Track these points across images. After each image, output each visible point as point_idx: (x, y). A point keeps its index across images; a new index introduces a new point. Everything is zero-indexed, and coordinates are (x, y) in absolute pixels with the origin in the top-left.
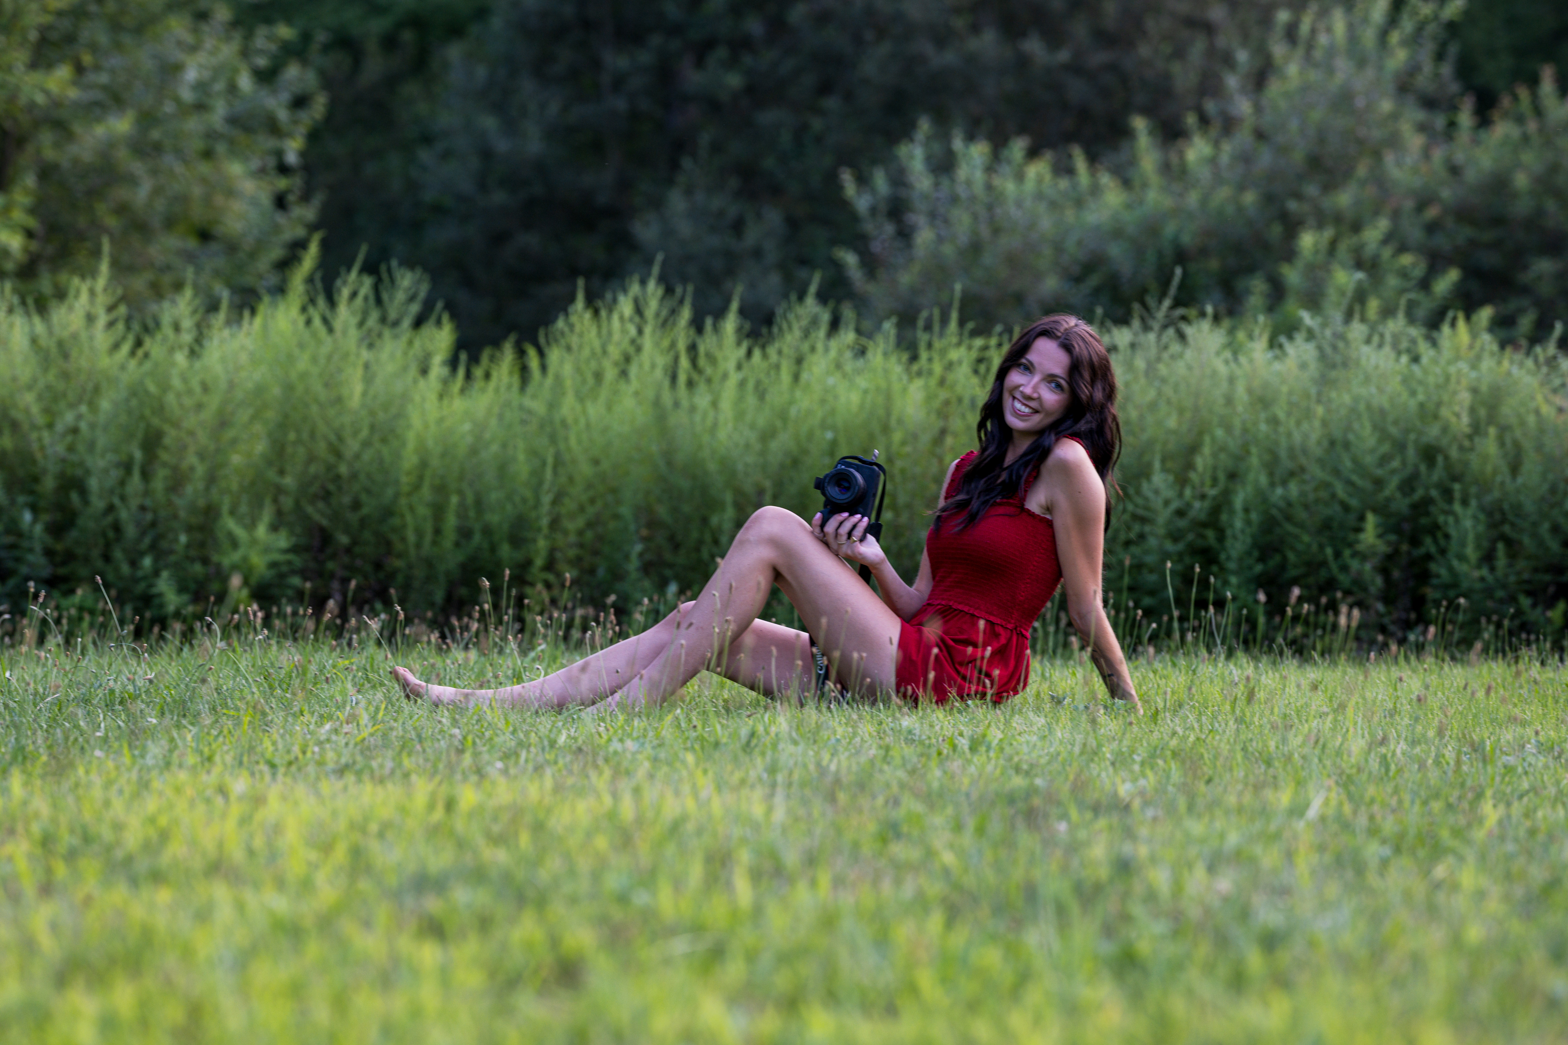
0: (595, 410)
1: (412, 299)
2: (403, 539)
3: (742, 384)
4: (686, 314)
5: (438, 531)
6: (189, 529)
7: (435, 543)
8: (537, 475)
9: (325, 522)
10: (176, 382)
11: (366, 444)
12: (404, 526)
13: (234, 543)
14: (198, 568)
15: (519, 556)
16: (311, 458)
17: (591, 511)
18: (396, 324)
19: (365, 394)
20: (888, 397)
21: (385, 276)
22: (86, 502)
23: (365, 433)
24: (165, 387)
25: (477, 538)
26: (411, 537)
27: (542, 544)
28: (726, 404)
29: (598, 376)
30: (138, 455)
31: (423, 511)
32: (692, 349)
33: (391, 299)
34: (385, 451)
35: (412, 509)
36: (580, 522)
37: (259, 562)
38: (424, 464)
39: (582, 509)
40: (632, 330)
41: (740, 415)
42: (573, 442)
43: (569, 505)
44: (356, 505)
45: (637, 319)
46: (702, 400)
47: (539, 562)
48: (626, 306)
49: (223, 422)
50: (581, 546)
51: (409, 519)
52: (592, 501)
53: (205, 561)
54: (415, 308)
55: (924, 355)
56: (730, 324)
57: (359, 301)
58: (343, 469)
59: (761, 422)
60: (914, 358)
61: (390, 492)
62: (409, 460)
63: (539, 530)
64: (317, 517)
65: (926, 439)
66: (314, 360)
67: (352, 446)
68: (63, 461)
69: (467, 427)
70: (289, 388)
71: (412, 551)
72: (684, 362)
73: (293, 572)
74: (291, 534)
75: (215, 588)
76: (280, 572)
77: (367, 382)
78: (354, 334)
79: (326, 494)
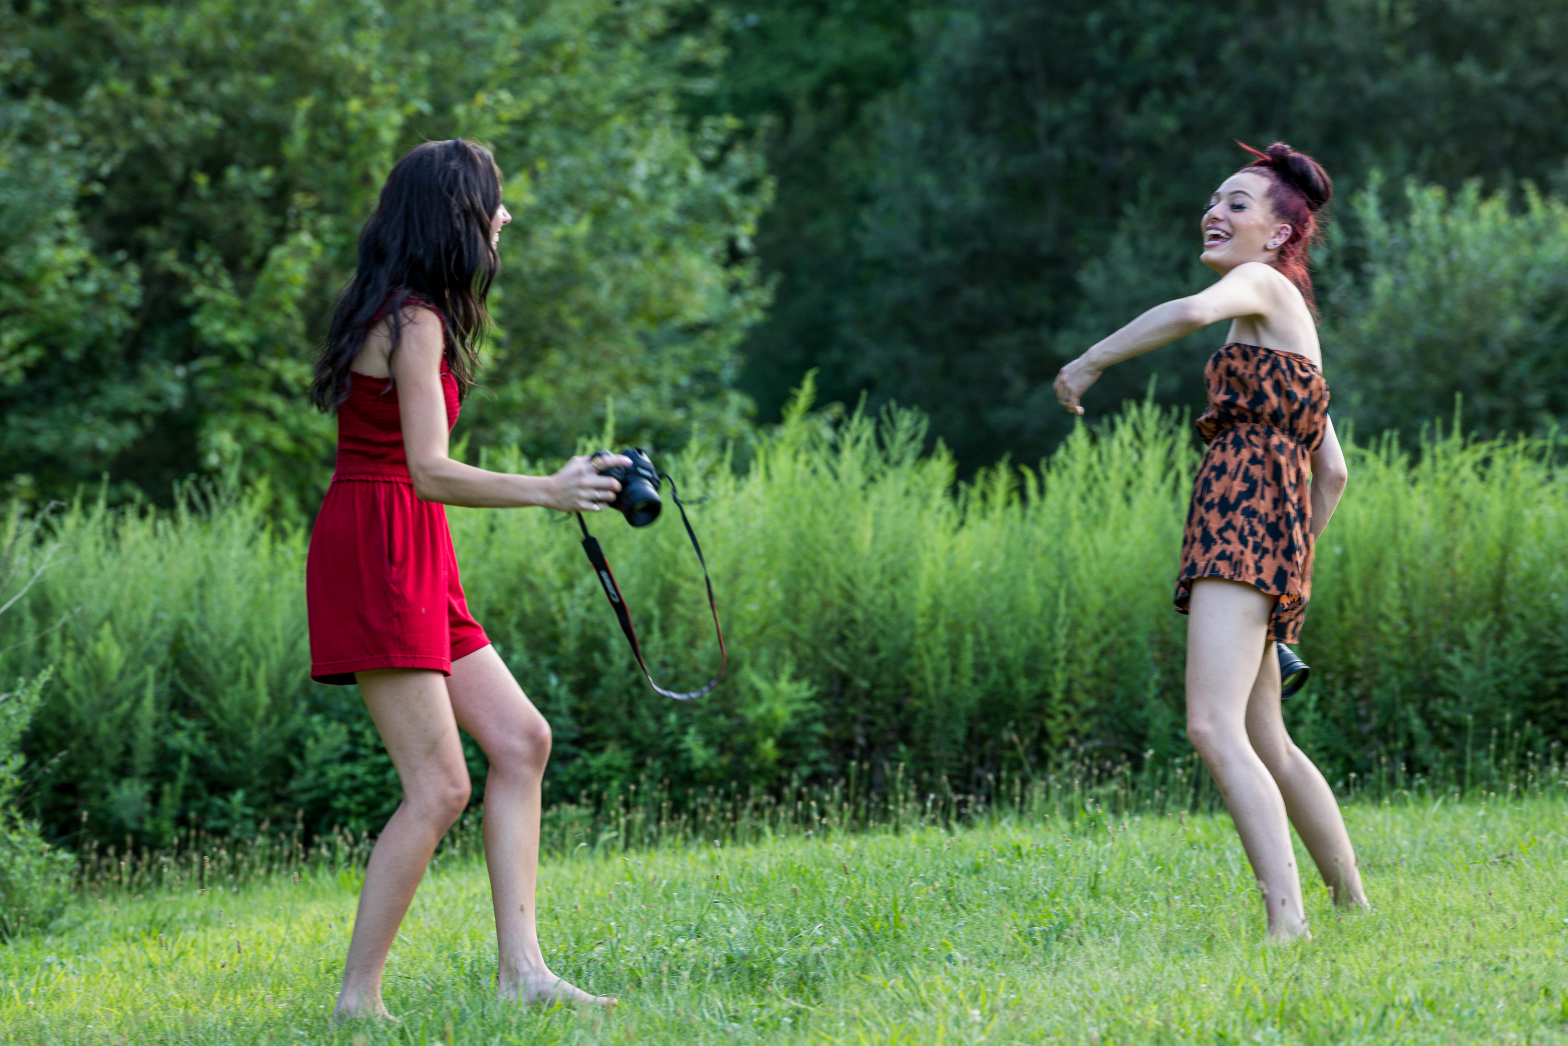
0: (1103, 539)
1: (913, 438)
2: (922, 680)
4: (1185, 434)
5: (954, 670)
7: (953, 682)
8: (1051, 605)
9: (843, 668)
11: (880, 587)
12: (922, 666)
13: (757, 696)
14: (722, 720)
15: (1036, 688)
16: (826, 604)
17: (1106, 640)
18: (898, 463)
19: (875, 539)
20: (1395, 508)
21: (885, 417)
22: (609, 662)
23: (876, 578)
25: (994, 674)
26: (930, 678)
27: (1060, 676)
29: (1101, 502)
30: (656, 612)
31: (940, 651)
33: (892, 439)
34: (898, 594)
35: (929, 650)
36: (1095, 649)
37: (783, 714)
38: (937, 605)
39: (1096, 639)
40: (1133, 456)
42: (1083, 572)
43: (1084, 636)
44: (874, 650)
45: (1137, 444)
47: (1058, 696)
48: (1125, 432)
49: (736, 575)
50: (1097, 674)
51: (926, 659)
52: (1106, 632)
53: (729, 714)
54: (917, 445)
55: (1426, 463)
57: (862, 445)
58: (859, 615)
60: (1414, 462)
61: (906, 634)
62: (923, 601)
63: (1055, 662)
64: (836, 663)
65: (1436, 551)
67: (865, 592)
68: (584, 621)
69: (977, 565)
70: (799, 537)
71: (932, 691)
73: (816, 719)
74: (813, 683)
75: (740, 739)
76: (804, 721)
77: (877, 527)
78: (859, 479)
79: (842, 640)
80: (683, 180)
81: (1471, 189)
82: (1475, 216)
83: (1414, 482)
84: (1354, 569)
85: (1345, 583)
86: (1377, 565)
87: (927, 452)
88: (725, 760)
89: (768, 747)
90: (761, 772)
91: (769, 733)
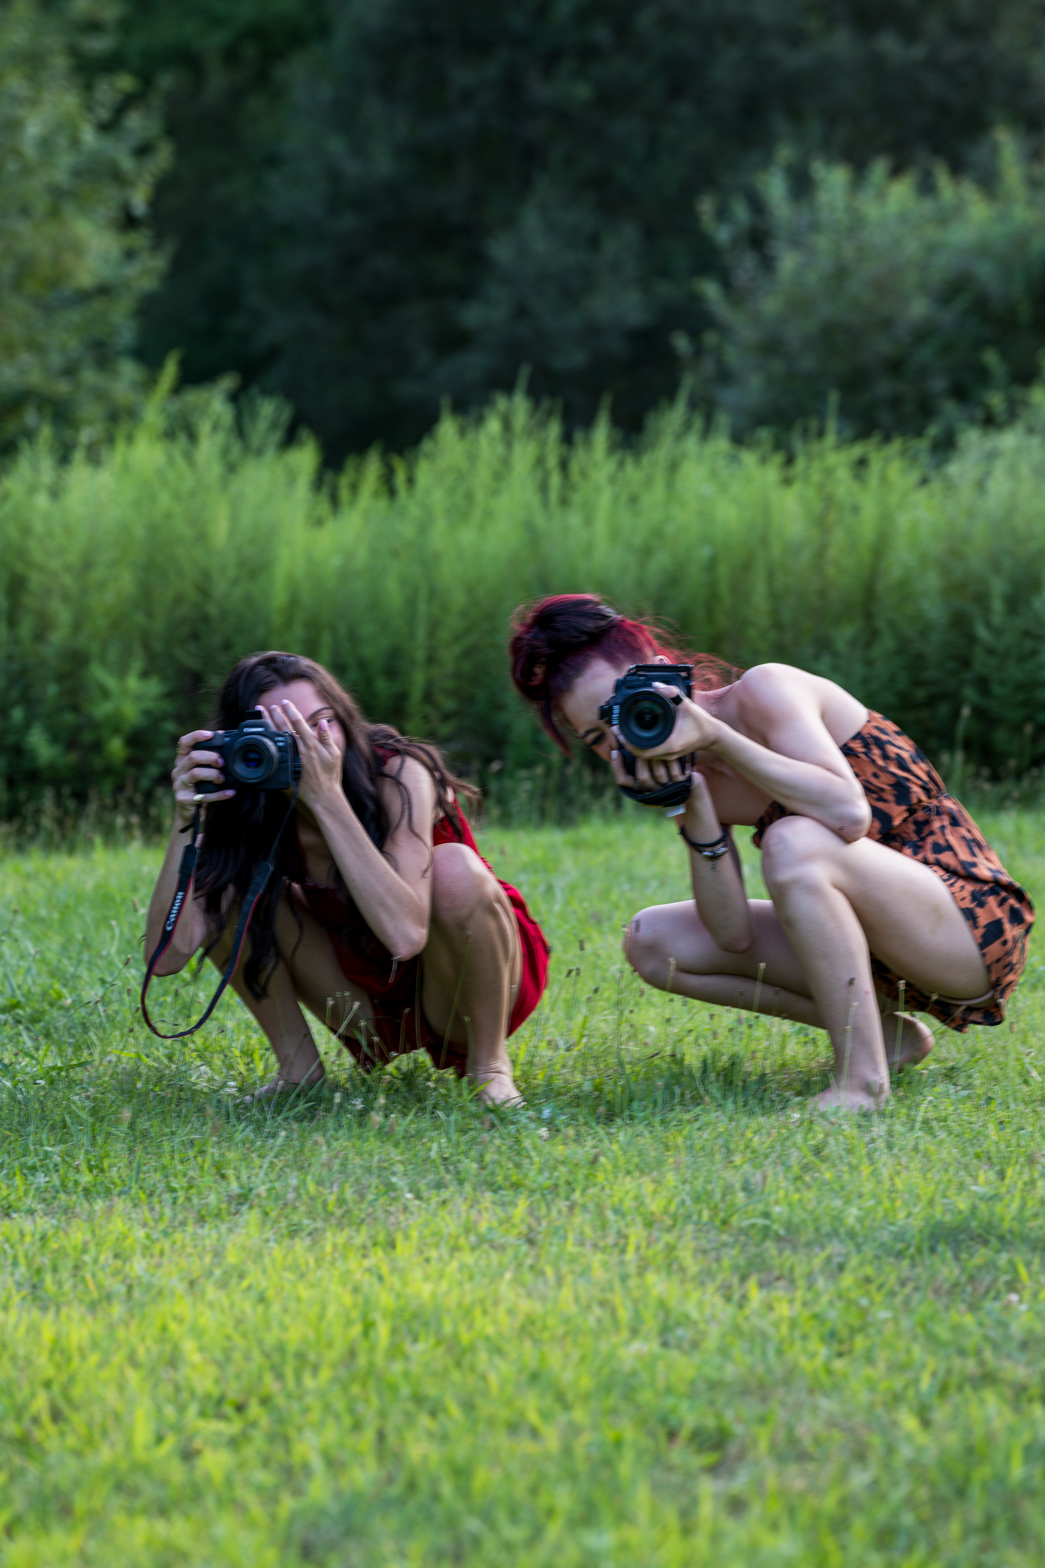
0: (467, 536)
1: (274, 426)
3: (616, 499)
4: (554, 429)
6: (60, 678)
8: (411, 602)
9: (196, 665)
10: (39, 527)
11: (235, 582)
13: (105, 694)
14: (69, 718)
15: (395, 688)
16: (179, 599)
17: (467, 639)
18: (259, 452)
19: (232, 533)
20: (765, 508)
21: (247, 406)
23: (232, 572)
24: (26, 530)
27: (418, 680)
28: (601, 525)
29: (469, 497)
32: (564, 465)
33: (254, 428)
34: (254, 589)
36: (457, 650)
37: (131, 712)
38: (294, 602)
39: (457, 638)
40: (500, 449)
41: (614, 534)
42: (446, 571)
43: (444, 635)
44: (227, 646)
45: (506, 436)
46: (575, 519)
48: (493, 425)
49: (87, 565)
50: (457, 675)
52: (467, 631)
53: (75, 709)
54: (277, 436)
55: (800, 463)
56: (601, 433)
57: (221, 432)
58: (212, 609)
59: (638, 540)
60: (790, 461)
62: (279, 597)
63: (415, 662)
64: (187, 659)
65: (806, 556)
66: (177, 496)
67: (220, 587)
69: (336, 562)
70: (153, 529)
72: (555, 480)
73: (164, 717)
74: (164, 679)
75: (87, 737)
76: (154, 719)
77: (234, 519)
78: (216, 469)
79: (195, 636)
80: (75, 142)
81: (879, 169)
82: (881, 196)
83: (787, 482)
84: (723, 571)
85: (712, 585)
86: (747, 566)
87: (290, 440)
88: (73, 758)
89: (116, 747)
90: (109, 770)
91: (117, 730)
